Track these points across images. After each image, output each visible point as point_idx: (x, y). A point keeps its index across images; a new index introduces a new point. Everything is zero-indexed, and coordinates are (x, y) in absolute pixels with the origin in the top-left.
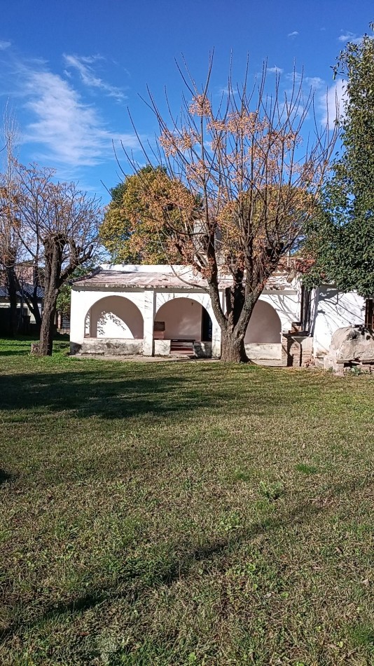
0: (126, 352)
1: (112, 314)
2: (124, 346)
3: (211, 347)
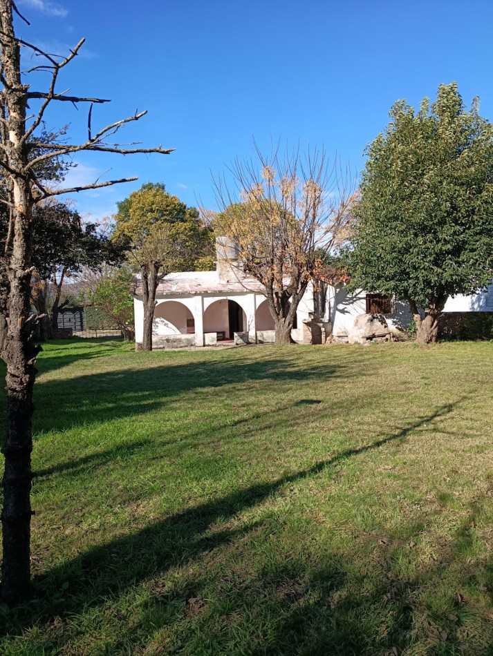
0: (182, 345)
2: (179, 341)
3: (248, 336)
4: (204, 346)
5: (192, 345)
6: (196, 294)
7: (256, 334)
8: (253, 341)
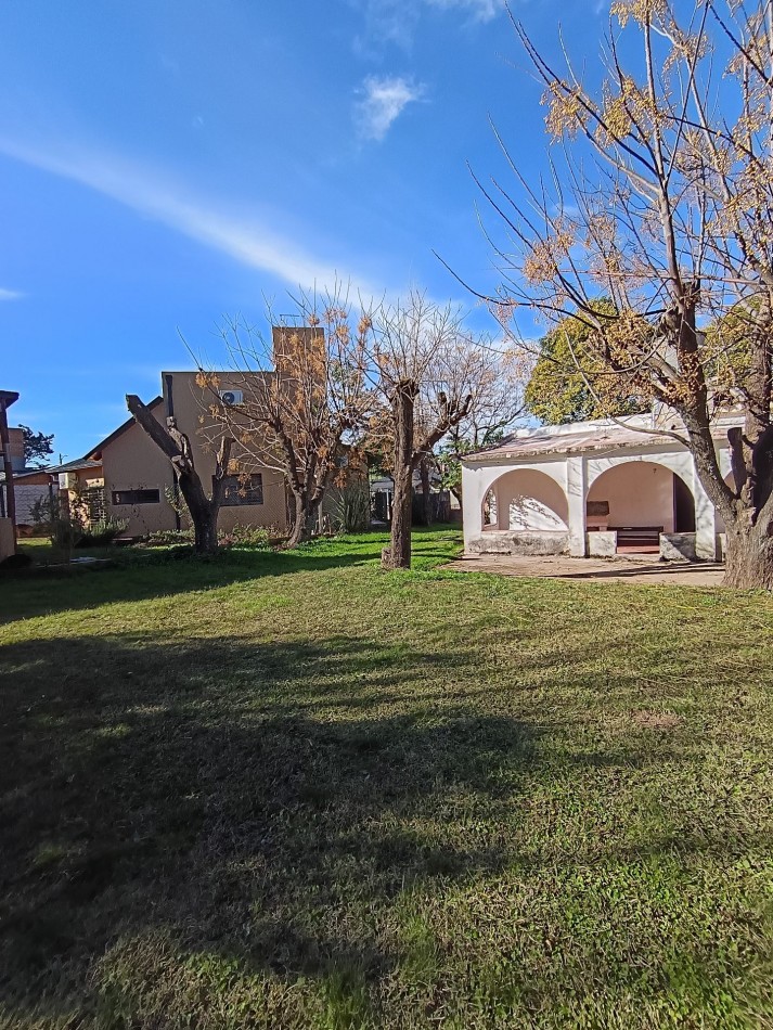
0: (543, 551)
1: (534, 501)
2: (539, 542)
3: (695, 542)
4: (587, 556)
5: (562, 553)
6: (569, 453)
7: (718, 540)
8: (707, 556)
